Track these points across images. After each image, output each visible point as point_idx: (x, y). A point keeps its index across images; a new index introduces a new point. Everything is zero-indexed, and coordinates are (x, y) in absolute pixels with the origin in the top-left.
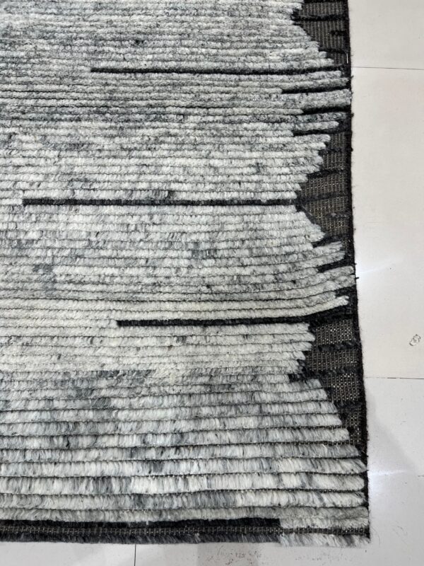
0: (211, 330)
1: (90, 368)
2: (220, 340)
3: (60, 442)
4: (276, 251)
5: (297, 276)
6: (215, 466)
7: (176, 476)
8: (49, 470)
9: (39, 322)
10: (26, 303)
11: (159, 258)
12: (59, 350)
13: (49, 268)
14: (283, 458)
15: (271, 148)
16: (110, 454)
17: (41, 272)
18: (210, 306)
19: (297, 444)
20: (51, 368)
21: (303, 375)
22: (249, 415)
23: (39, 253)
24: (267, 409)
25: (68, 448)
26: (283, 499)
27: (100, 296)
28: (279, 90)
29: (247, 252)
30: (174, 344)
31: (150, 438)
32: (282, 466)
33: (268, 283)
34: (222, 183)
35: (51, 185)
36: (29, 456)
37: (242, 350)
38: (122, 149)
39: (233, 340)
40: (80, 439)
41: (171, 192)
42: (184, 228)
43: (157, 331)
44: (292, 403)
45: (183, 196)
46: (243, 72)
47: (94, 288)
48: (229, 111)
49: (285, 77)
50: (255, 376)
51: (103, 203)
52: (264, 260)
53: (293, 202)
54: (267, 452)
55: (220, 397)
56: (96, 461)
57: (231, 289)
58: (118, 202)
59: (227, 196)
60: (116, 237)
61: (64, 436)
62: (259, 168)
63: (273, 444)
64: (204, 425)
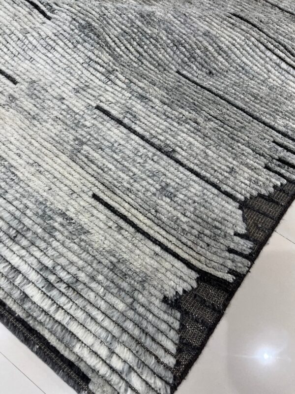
0: (139, 236)
1: (60, 207)
2: (140, 244)
3: (12, 233)
4: (210, 220)
5: (213, 243)
6: (80, 315)
7: (55, 302)
9: (55, 165)
10: (57, 152)
11: (141, 178)
12: (53, 186)
13: (82, 143)
14: (123, 344)
15: (247, 165)
16: (31, 260)
17: (77, 142)
18: (149, 222)
19: (138, 342)
20: (41, 192)
21: (173, 303)
22: (123, 301)
23: (83, 133)
24: (137, 306)
25: (13, 239)
26: (103, 370)
27: (96, 174)
28: (272, 139)
29: (192, 209)
30: (113, 227)
32: (119, 349)
33: (192, 234)
34: (205, 165)
35: (115, 107)
37: (148, 260)
38: (164, 114)
39: (147, 251)
40: (23, 239)
41: (174, 151)
42: (167, 173)
43: (109, 213)
44: (154, 315)
45: (179, 157)
46: (257, 119)
47: (95, 168)
48: (235, 132)
49: (280, 136)
50: (144, 281)
51: (135, 132)
52: (199, 220)
53: (239, 202)
54: (116, 331)
55: (115, 276)
56: (21, 257)
57: (168, 222)
58: (142, 137)
59: (203, 173)
60: (128, 152)
61: (17, 232)
62: (232, 170)
63: (124, 330)
64: (93, 285)
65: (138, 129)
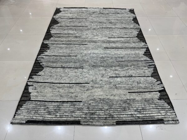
1: (125, 99)
2: (145, 94)
3: (123, 109)
5: (155, 86)
6: (150, 112)
7: (144, 114)
8: (122, 113)
9: (116, 92)
10: (113, 90)
12: (120, 96)
13: (115, 85)
15: (145, 70)
16: (132, 111)
18: (142, 90)
20: (119, 99)
21: (160, 99)
22: (153, 105)
24: (156, 104)
25: (125, 110)
27: (124, 89)
28: (144, 63)
31: (138, 108)
32: (161, 112)
35: (113, 75)
36: (119, 111)
39: (147, 94)
41: (132, 75)
45: (134, 76)
49: (145, 61)
51: (122, 77)
53: (151, 76)
54: (158, 110)
56: (130, 112)
59: (140, 76)
60: (125, 81)
64: (146, 106)
65: (121, 76)
